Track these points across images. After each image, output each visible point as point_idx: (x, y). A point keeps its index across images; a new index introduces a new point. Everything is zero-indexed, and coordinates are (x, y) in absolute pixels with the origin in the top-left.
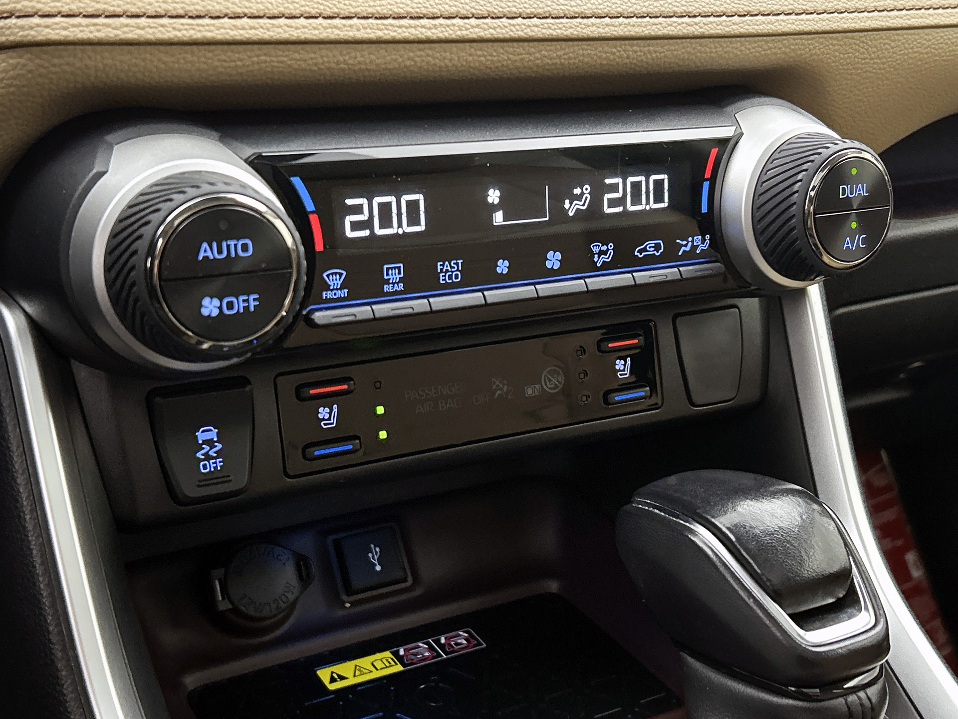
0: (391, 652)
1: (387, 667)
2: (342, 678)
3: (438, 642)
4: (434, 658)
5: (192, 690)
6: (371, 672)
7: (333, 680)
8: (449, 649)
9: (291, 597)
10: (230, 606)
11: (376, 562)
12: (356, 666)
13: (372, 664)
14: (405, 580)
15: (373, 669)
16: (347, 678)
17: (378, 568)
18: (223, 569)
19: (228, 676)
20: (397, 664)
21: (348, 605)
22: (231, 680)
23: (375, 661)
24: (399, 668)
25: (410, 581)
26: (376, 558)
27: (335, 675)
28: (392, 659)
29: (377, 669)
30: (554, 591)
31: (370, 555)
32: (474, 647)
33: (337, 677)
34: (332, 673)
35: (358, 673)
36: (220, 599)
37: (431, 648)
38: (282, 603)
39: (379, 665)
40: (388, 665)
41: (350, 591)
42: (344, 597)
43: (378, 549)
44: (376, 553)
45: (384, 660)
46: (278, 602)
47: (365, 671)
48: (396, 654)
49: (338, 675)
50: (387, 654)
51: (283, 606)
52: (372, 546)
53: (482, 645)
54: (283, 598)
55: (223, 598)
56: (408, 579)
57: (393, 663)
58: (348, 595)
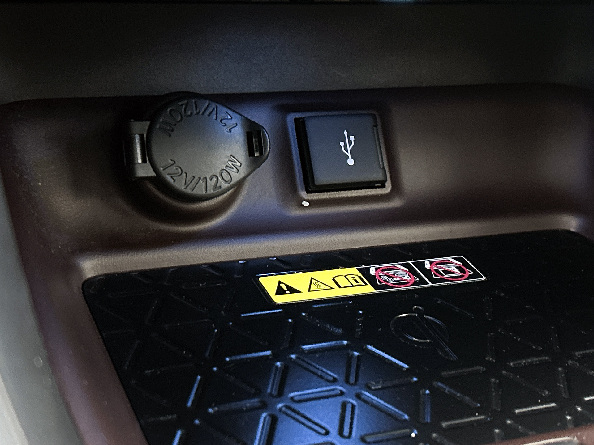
0: (358, 269)
1: (353, 286)
2: (293, 290)
3: (421, 266)
4: (415, 283)
5: (89, 280)
6: (332, 288)
7: (280, 291)
8: (435, 275)
9: (236, 177)
10: (153, 174)
11: (349, 154)
12: (312, 279)
13: (334, 280)
14: (383, 186)
15: (334, 285)
16: (299, 292)
17: (351, 162)
18: (148, 123)
19: (139, 268)
20: (366, 284)
21: (306, 204)
22: (143, 273)
23: (336, 277)
24: (369, 289)
25: (388, 189)
26: (349, 149)
27: (283, 286)
28: (360, 277)
29: (340, 287)
30: (572, 230)
31: (342, 144)
32: (468, 278)
33: (285, 289)
34: (280, 283)
35: (313, 287)
36: (140, 161)
37: (411, 271)
38: (223, 182)
39: (343, 282)
40: (354, 283)
41: (311, 187)
42: (303, 194)
43: (352, 138)
44: (350, 143)
45: (349, 277)
46: (218, 178)
47: (323, 286)
48: (365, 272)
49: (287, 286)
50: (354, 271)
51: (225, 185)
52: (346, 132)
53: (482, 277)
54: (225, 174)
55: (144, 161)
56: (387, 184)
57: (361, 283)
58: (308, 192)
